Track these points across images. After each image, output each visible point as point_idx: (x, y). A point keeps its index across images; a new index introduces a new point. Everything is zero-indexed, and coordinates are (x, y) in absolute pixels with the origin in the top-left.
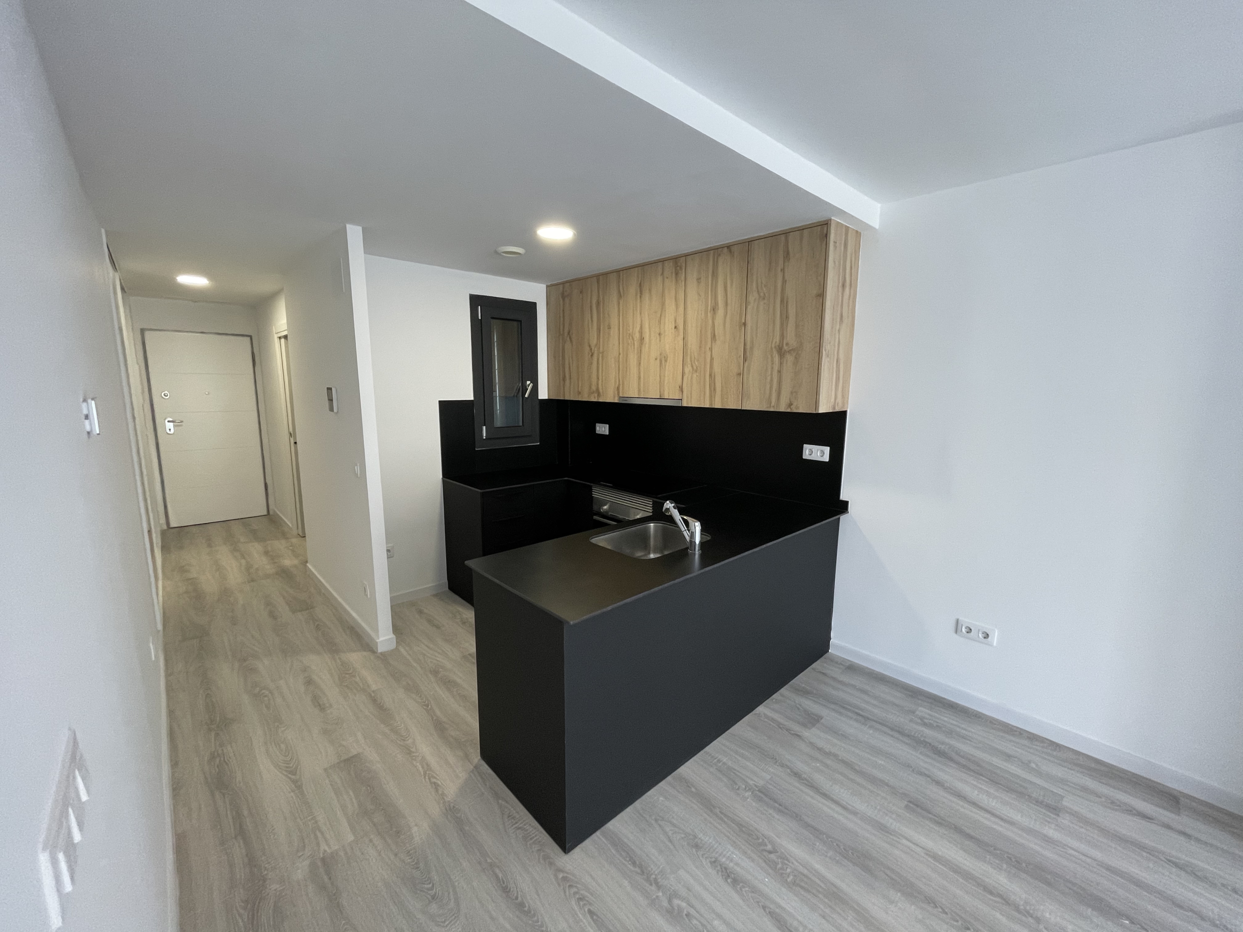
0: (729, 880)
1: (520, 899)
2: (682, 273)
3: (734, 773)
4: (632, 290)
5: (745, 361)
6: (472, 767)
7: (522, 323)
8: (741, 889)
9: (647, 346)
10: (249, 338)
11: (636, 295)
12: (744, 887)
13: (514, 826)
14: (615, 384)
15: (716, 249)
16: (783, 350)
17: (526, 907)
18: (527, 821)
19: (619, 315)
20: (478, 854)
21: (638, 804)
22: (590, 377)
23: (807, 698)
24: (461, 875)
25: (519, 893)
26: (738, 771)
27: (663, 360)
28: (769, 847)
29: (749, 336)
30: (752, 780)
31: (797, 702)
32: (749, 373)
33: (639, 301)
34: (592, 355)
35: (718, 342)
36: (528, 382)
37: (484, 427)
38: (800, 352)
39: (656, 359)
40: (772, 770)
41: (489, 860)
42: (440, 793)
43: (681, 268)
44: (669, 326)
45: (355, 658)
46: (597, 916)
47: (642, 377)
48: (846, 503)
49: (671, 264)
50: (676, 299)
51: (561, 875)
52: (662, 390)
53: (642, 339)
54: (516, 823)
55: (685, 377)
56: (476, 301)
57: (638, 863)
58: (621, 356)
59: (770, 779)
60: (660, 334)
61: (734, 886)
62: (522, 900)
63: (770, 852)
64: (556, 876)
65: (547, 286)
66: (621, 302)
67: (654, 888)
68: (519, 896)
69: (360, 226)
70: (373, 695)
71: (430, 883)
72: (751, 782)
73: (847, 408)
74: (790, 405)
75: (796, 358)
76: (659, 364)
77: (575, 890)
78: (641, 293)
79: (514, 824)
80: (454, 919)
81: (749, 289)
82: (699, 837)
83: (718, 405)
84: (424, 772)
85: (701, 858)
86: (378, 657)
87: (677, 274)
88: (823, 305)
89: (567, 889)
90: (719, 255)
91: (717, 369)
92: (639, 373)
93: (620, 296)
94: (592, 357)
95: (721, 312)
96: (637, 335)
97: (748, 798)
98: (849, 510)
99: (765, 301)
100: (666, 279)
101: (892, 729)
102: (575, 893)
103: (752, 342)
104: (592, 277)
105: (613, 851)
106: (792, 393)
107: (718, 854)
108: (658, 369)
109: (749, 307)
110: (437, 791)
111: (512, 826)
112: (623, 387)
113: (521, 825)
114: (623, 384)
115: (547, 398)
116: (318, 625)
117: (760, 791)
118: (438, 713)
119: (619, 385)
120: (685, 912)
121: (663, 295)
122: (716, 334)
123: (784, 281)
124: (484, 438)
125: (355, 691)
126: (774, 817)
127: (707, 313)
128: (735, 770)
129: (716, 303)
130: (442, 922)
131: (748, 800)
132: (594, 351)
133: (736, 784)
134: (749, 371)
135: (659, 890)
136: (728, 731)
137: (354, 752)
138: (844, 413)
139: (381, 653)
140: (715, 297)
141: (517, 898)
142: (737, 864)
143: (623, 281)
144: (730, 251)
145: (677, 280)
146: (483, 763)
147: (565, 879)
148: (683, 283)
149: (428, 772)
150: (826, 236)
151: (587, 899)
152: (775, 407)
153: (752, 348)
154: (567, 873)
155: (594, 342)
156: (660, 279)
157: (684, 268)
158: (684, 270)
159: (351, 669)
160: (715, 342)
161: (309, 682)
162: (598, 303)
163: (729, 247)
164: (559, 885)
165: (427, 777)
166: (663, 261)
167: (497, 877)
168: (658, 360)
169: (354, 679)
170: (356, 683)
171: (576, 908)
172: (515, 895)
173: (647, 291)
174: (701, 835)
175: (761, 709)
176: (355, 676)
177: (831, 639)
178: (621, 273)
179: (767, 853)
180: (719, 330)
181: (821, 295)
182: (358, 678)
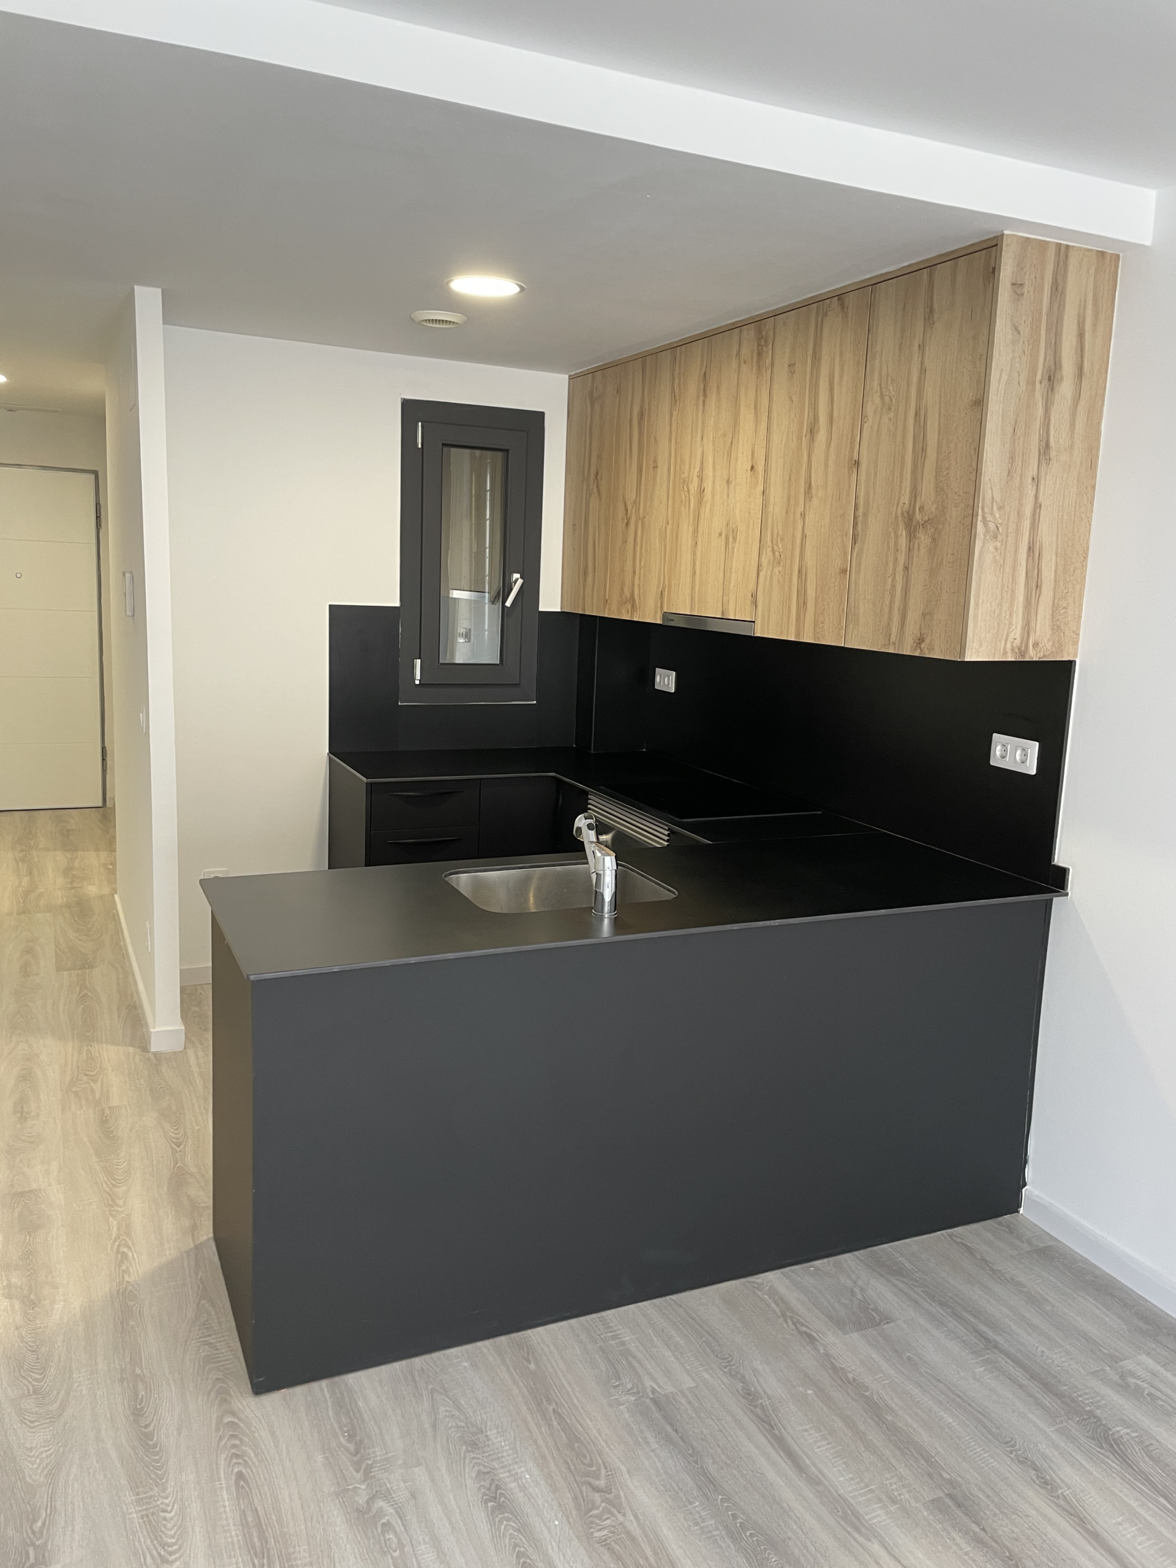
0: (490, 1504)
1: (151, 1428)
2: (768, 352)
3: (629, 1362)
4: (693, 387)
5: (855, 544)
6: (192, 1245)
7: (510, 456)
8: (500, 1522)
9: (708, 506)
10: (93, 476)
11: (698, 397)
12: (508, 1520)
13: (203, 1339)
14: (658, 587)
15: (819, 301)
16: (914, 522)
17: (152, 1440)
18: (225, 1338)
19: (670, 441)
20: (128, 1360)
21: (418, 1362)
22: (623, 570)
23: (888, 1280)
24: (89, 1377)
25: (154, 1422)
26: (639, 1362)
27: (730, 536)
28: (602, 1483)
29: (863, 489)
30: (653, 1379)
31: (860, 1283)
32: (858, 571)
33: (701, 407)
34: (627, 524)
35: (815, 501)
36: (516, 576)
37: (418, 661)
38: (940, 527)
39: (720, 535)
40: (707, 1376)
41: (138, 1371)
42: (124, 1268)
43: (766, 341)
44: (743, 464)
45: (111, 1054)
46: (247, 1483)
47: (698, 573)
48: (1062, 873)
49: (753, 332)
50: (756, 408)
51: (228, 1419)
52: (725, 601)
53: (701, 491)
54: (209, 1336)
55: (762, 574)
56: (412, 411)
57: (358, 1438)
58: (669, 527)
59: (690, 1389)
60: (728, 482)
61: (493, 1512)
62: (154, 1429)
63: (597, 1489)
64: (220, 1419)
65: (571, 378)
66: (675, 413)
67: (359, 1476)
68: (153, 1424)
69: (158, 287)
70: (107, 1112)
71: (41, 1374)
72: (648, 1383)
73: (1076, 655)
74: (921, 640)
75: (934, 539)
76: (723, 543)
77: (237, 1442)
78: (705, 395)
79: (205, 1337)
80: (48, 1423)
81: (867, 389)
82: (489, 1433)
83: (808, 638)
84: (117, 1234)
85: (467, 1462)
86: (149, 1059)
87: (760, 354)
88: (981, 422)
89: (227, 1437)
90: (825, 314)
91: (810, 561)
92: (694, 563)
93: (674, 400)
94: (627, 528)
95: (822, 436)
96: (694, 486)
97: (622, 1404)
98: (1069, 890)
99: (892, 415)
100: (743, 365)
101: (1033, 1376)
102: (234, 1446)
103: (867, 502)
104: (633, 359)
105: (331, 1413)
106: (924, 615)
107: (501, 1465)
108: (723, 556)
109: (866, 426)
110: (121, 1263)
111: (201, 1337)
112: (669, 593)
113: (212, 1341)
114: (670, 585)
115: (559, 610)
116: (86, 995)
117: (655, 1401)
118: (189, 1159)
119: (664, 588)
120: (384, 1521)
121: (736, 400)
122: (813, 484)
123: (923, 371)
124: (417, 682)
125: (83, 1101)
126: (648, 1443)
127: (801, 439)
128: (634, 1357)
129: (816, 419)
130: (29, 1421)
131: (621, 1407)
132: (631, 514)
133: (619, 1378)
134: (859, 564)
135: (364, 1481)
136: (673, 1297)
137: (34, 1186)
138: (1067, 667)
139: (155, 1054)
140: (814, 406)
141: (146, 1427)
142: (523, 1489)
143: (680, 367)
144: (842, 305)
145: (759, 369)
146: (213, 1244)
147: (232, 1424)
148: (769, 372)
149: (121, 1237)
150: (992, 272)
151: (246, 1458)
152: (897, 645)
153: (865, 515)
154: (240, 1419)
155: (631, 496)
156: (734, 364)
157: (770, 341)
158: (770, 347)
159: (97, 1068)
160: (810, 501)
161: (26, 1076)
162: (641, 415)
163: (840, 296)
164: (218, 1429)
165: (117, 1244)
166: (738, 326)
167: (136, 1394)
168: (723, 536)
169: (92, 1084)
170: (93, 1091)
171: (222, 1463)
172: (147, 1422)
173: (715, 389)
174: (492, 1433)
175: (772, 1277)
176: (95, 1082)
177: (1025, 1184)
178: (678, 348)
179: (590, 1489)
180: (817, 478)
181: (980, 403)
182: (99, 1084)
